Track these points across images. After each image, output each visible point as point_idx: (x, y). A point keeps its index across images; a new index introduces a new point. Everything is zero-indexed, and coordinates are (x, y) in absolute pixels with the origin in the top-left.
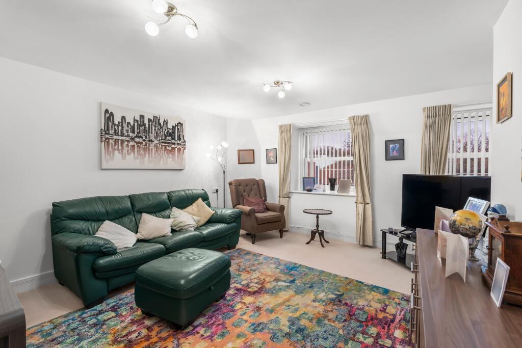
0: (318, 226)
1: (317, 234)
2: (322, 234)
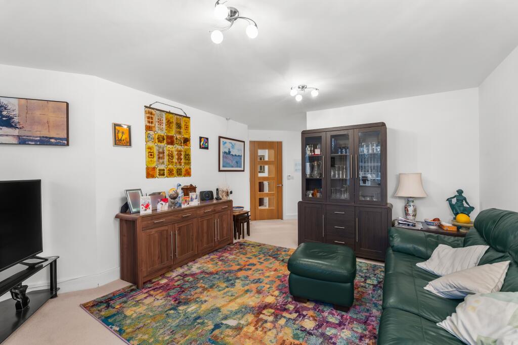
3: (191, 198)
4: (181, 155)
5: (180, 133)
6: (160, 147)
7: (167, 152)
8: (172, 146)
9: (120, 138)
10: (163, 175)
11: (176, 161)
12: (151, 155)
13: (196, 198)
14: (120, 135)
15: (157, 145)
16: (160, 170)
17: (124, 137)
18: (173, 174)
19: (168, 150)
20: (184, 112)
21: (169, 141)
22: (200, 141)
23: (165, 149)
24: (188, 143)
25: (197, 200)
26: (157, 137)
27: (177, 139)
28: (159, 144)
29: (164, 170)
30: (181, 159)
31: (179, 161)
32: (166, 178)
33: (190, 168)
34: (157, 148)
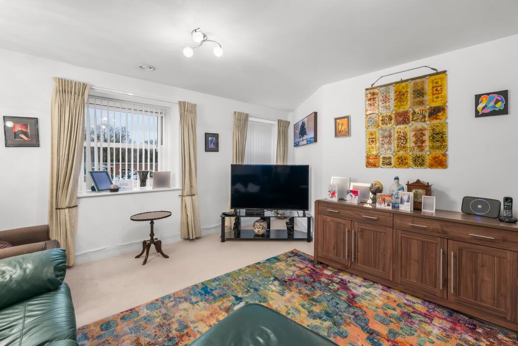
0: (152, 234)
1: (153, 246)
2: (158, 245)
3: (402, 200)
4: (424, 135)
5: (421, 103)
6: (384, 130)
7: (396, 135)
8: (405, 126)
9: (340, 130)
10: (390, 164)
11: (413, 145)
12: (372, 141)
13: (408, 201)
14: (340, 127)
15: (382, 129)
16: (384, 158)
17: (343, 129)
18: (406, 163)
19: (397, 132)
20: (432, 69)
21: (401, 119)
22: (477, 104)
23: (392, 131)
24: (440, 114)
25: (409, 204)
26: (381, 118)
27: (414, 113)
28: (384, 126)
29: (390, 158)
30: (423, 142)
31: (419, 144)
32: (395, 169)
33: (445, 155)
34: (381, 132)
